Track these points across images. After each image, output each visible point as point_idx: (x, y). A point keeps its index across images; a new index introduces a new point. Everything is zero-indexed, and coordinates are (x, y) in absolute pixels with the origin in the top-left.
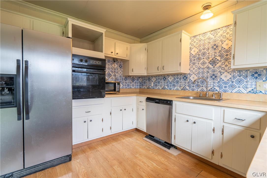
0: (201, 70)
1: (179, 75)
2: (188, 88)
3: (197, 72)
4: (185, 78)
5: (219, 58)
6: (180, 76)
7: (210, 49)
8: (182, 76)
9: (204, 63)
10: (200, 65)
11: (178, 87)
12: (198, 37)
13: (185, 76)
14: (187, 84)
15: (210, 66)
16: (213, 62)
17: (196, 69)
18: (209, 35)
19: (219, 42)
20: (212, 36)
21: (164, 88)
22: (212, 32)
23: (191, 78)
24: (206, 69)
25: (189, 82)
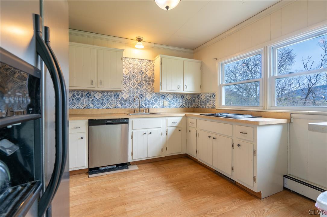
0: (132, 90)
1: (110, 92)
2: (120, 105)
3: (128, 91)
4: (116, 96)
5: (144, 82)
6: (111, 94)
7: (138, 74)
8: (113, 94)
9: (134, 84)
10: (131, 85)
11: (109, 105)
12: (128, 59)
13: (116, 94)
14: (119, 102)
15: (139, 87)
16: (141, 84)
17: (127, 88)
18: (137, 61)
19: (144, 69)
20: (139, 63)
21: (87, 107)
22: (139, 60)
23: (123, 96)
24: (136, 89)
25: (121, 100)
